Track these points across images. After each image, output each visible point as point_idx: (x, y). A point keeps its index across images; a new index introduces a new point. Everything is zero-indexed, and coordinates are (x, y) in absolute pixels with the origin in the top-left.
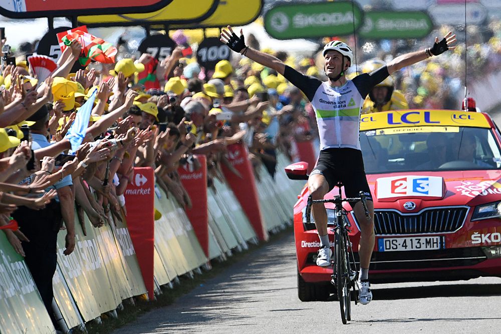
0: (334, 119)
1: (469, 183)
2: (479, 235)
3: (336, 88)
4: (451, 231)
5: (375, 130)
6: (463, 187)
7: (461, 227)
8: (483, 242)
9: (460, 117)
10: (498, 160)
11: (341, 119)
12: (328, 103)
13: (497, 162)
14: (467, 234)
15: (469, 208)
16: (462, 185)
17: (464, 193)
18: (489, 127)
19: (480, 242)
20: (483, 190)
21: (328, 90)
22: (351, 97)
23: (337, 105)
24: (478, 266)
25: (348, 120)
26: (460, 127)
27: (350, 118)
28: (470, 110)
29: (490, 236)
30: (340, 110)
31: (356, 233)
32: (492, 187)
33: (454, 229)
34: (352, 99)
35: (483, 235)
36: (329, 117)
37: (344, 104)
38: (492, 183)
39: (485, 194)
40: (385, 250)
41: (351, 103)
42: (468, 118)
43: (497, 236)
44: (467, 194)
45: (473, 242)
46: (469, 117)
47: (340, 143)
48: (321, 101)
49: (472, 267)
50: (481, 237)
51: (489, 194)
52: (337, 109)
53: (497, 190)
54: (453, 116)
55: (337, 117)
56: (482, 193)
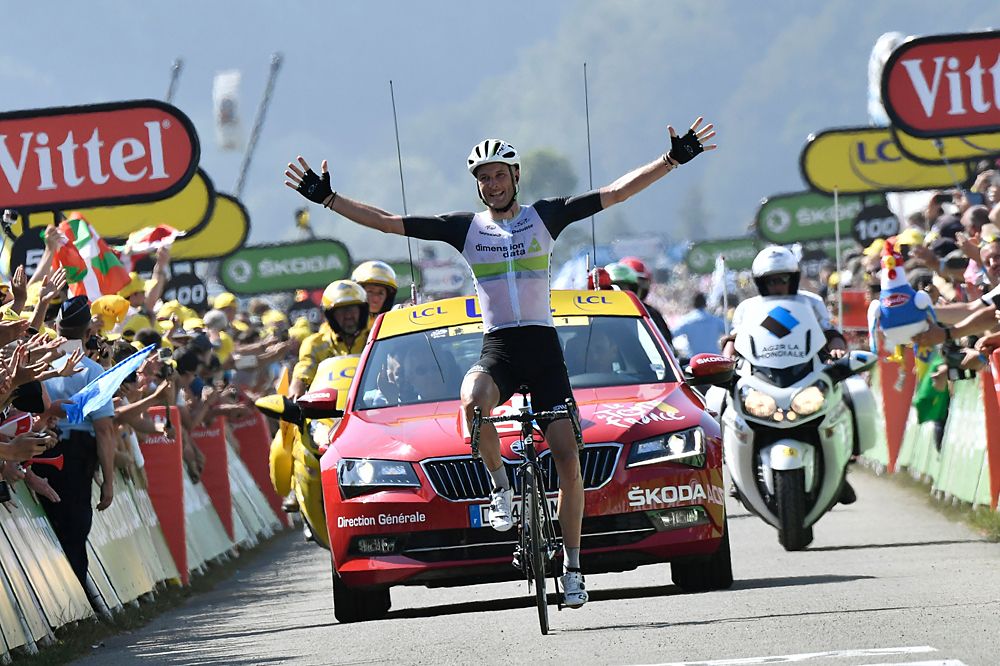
0: (506, 277)
1: (617, 406)
2: (642, 492)
3: (505, 222)
4: (593, 487)
5: (446, 327)
6: (607, 412)
7: (610, 479)
8: (649, 502)
9: (588, 300)
10: (658, 368)
11: (518, 276)
12: (493, 249)
13: (657, 372)
14: (619, 491)
15: (621, 446)
16: (607, 409)
17: (610, 421)
18: (640, 315)
19: (643, 503)
20: (642, 414)
21: (488, 227)
22: (532, 237)
23: (510, 251)
24: (643, 544)
25: (530, 277)
26: (589, 316)
27: (534, 273)
28: (602, 288)
29: (660, 492)
30: (515, 260)
31: (430, 499)
32: (656, 411)
33: (597, 483)
34: (534, 239)
35: (648, 491)
36: (496, 274)
37: (521, 248)
38: (655, 403)
39: (647, 421)
40: (483, 525)
41: (534, 246)
42: (601, 300)
43: (671, 492)
44: (615, 423)
45: (631, 504)
46: (603, 299)
47: (519, 317)
48: (480, 248)
49: (631, 547)
50: (644, 495)
51: (652, 421)
52: (510, 259)
53: (665, 414)
54: (577, 300)
55: (511, 274)
56: (641, 421)
